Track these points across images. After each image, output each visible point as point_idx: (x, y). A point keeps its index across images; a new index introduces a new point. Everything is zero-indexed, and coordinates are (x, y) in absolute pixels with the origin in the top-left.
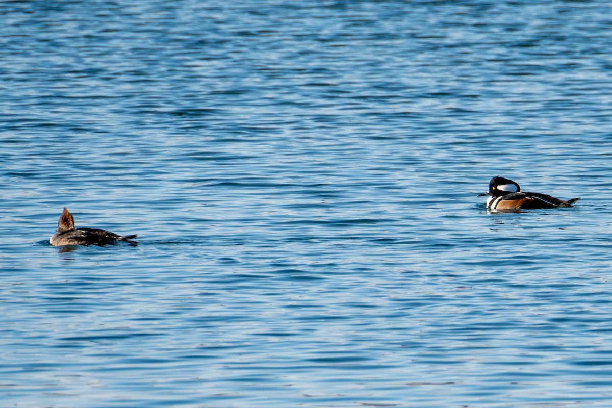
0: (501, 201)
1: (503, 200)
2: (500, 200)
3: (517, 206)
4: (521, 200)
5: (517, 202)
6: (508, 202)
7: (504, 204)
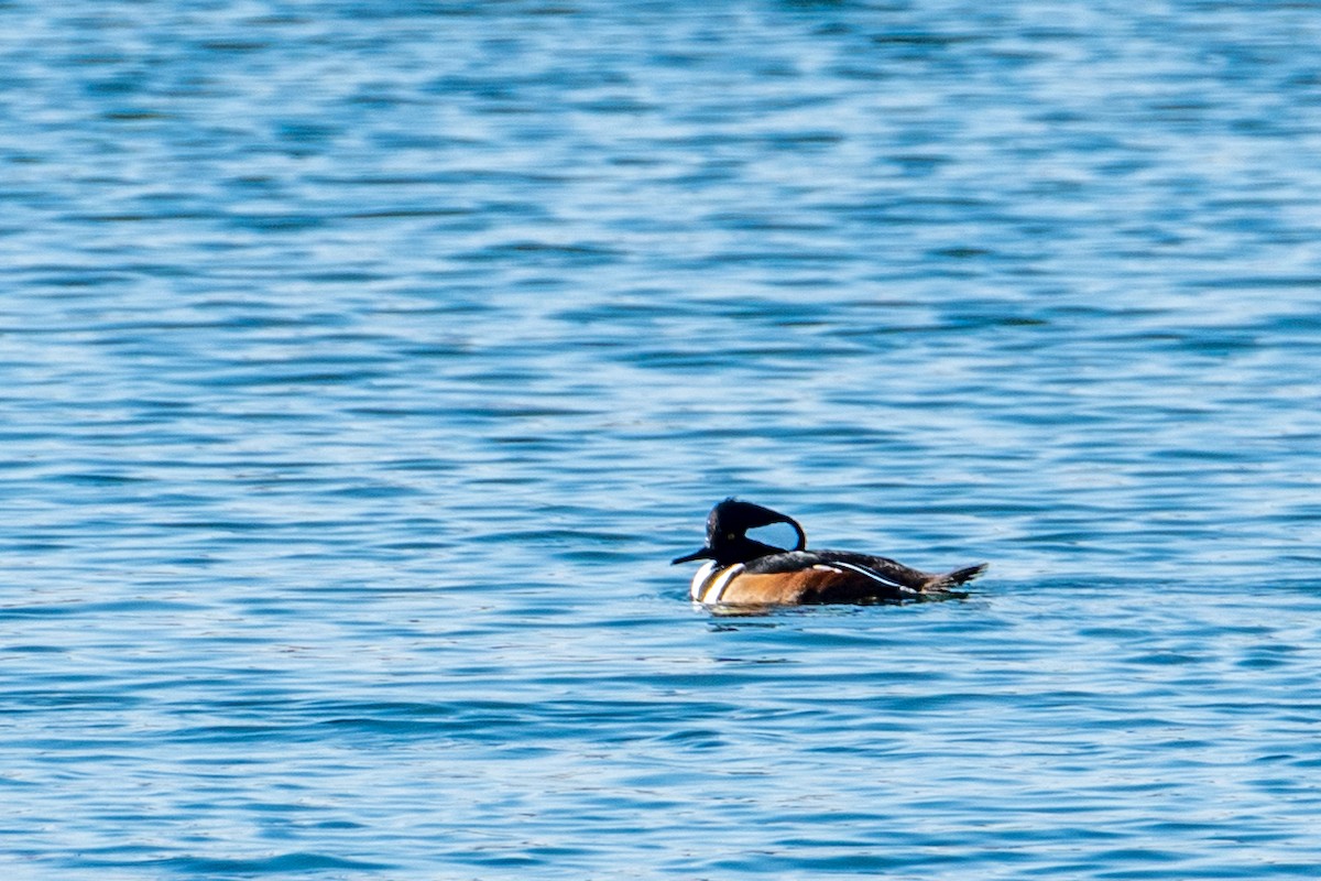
0: (737, 579)
1: (743, 576)
2: (734, 576)
3: (786, 591)
4: (799, 575)
5: (787, 579)
6: (762, 580)
7: (746, 586)
